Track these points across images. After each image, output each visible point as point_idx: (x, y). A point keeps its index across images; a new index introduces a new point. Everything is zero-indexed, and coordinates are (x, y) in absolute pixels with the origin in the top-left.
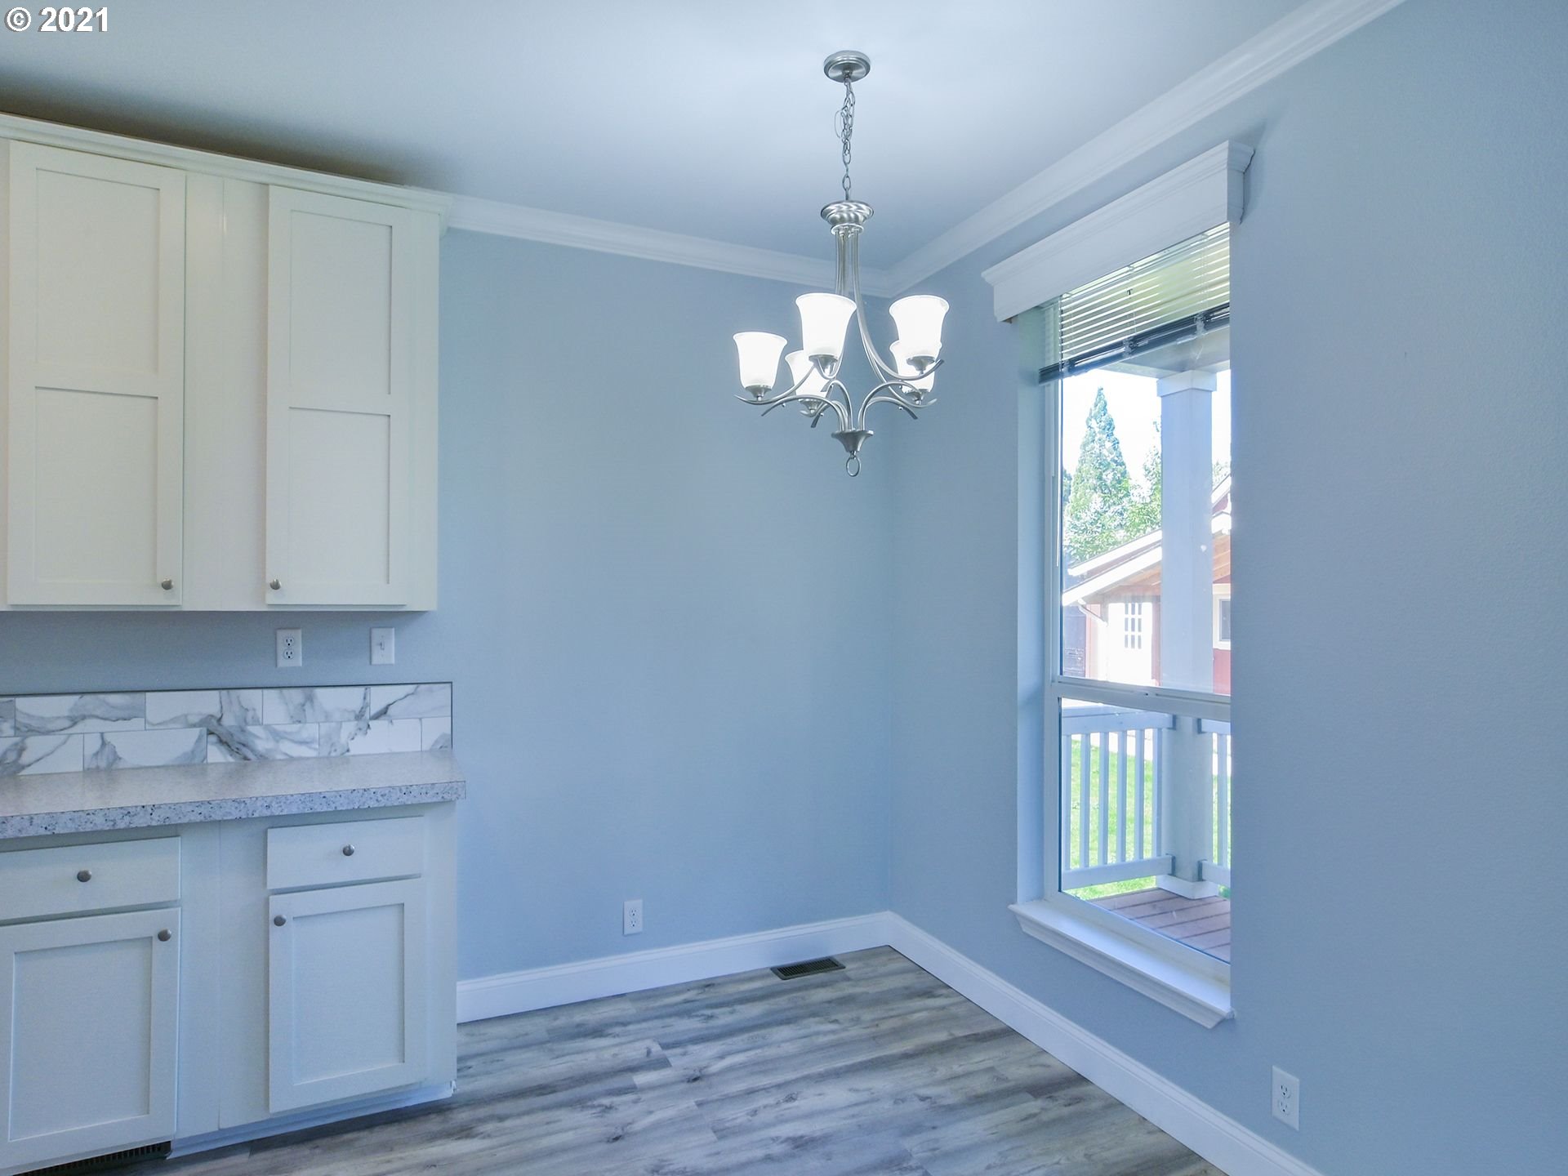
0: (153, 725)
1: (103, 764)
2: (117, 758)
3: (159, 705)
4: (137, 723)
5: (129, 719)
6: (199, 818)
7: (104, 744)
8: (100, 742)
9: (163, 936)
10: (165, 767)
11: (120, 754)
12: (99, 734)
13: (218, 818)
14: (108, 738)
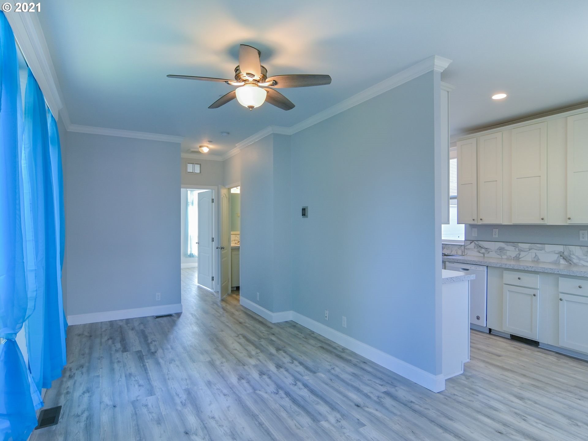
0: (547, 252)
1: (536, 260)
2: (539, 259)
3: (548, 248)
4: (543, 251)
5: (541, 250)
6: (542, 271)
7: (536, 255)
8: (535, 255)
9: (534, 295)
10: (550, 263)
11: (539, 258)
12: (535, 253)
13: (546, 272)
14: (537, 254)
